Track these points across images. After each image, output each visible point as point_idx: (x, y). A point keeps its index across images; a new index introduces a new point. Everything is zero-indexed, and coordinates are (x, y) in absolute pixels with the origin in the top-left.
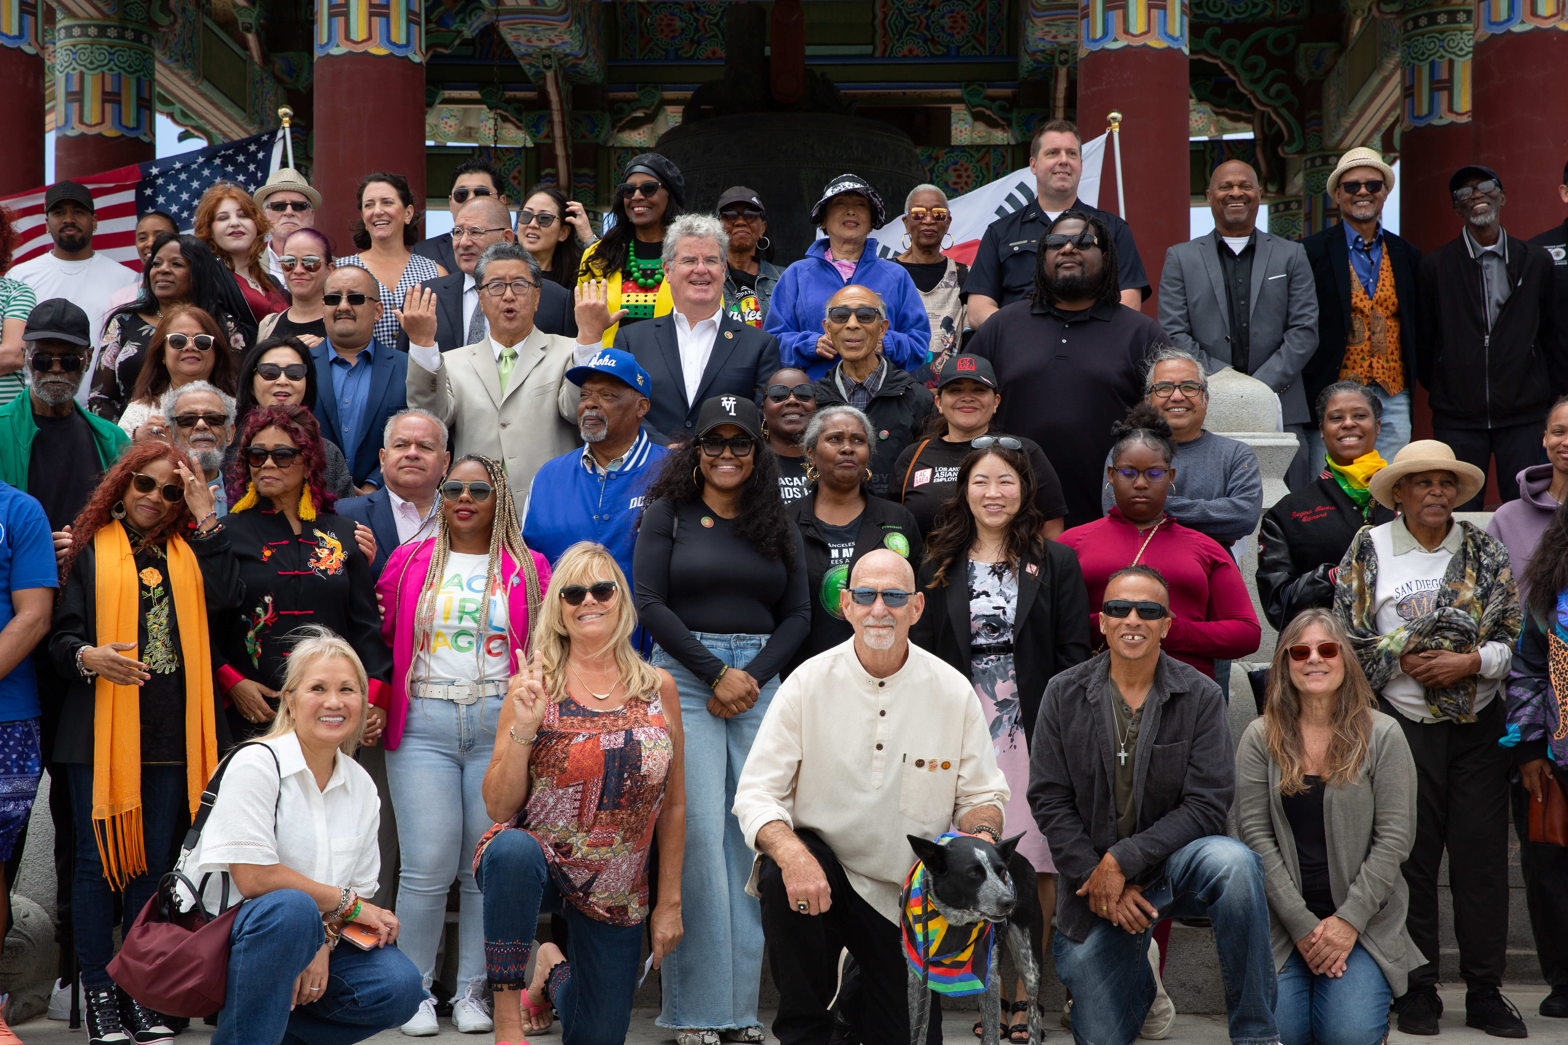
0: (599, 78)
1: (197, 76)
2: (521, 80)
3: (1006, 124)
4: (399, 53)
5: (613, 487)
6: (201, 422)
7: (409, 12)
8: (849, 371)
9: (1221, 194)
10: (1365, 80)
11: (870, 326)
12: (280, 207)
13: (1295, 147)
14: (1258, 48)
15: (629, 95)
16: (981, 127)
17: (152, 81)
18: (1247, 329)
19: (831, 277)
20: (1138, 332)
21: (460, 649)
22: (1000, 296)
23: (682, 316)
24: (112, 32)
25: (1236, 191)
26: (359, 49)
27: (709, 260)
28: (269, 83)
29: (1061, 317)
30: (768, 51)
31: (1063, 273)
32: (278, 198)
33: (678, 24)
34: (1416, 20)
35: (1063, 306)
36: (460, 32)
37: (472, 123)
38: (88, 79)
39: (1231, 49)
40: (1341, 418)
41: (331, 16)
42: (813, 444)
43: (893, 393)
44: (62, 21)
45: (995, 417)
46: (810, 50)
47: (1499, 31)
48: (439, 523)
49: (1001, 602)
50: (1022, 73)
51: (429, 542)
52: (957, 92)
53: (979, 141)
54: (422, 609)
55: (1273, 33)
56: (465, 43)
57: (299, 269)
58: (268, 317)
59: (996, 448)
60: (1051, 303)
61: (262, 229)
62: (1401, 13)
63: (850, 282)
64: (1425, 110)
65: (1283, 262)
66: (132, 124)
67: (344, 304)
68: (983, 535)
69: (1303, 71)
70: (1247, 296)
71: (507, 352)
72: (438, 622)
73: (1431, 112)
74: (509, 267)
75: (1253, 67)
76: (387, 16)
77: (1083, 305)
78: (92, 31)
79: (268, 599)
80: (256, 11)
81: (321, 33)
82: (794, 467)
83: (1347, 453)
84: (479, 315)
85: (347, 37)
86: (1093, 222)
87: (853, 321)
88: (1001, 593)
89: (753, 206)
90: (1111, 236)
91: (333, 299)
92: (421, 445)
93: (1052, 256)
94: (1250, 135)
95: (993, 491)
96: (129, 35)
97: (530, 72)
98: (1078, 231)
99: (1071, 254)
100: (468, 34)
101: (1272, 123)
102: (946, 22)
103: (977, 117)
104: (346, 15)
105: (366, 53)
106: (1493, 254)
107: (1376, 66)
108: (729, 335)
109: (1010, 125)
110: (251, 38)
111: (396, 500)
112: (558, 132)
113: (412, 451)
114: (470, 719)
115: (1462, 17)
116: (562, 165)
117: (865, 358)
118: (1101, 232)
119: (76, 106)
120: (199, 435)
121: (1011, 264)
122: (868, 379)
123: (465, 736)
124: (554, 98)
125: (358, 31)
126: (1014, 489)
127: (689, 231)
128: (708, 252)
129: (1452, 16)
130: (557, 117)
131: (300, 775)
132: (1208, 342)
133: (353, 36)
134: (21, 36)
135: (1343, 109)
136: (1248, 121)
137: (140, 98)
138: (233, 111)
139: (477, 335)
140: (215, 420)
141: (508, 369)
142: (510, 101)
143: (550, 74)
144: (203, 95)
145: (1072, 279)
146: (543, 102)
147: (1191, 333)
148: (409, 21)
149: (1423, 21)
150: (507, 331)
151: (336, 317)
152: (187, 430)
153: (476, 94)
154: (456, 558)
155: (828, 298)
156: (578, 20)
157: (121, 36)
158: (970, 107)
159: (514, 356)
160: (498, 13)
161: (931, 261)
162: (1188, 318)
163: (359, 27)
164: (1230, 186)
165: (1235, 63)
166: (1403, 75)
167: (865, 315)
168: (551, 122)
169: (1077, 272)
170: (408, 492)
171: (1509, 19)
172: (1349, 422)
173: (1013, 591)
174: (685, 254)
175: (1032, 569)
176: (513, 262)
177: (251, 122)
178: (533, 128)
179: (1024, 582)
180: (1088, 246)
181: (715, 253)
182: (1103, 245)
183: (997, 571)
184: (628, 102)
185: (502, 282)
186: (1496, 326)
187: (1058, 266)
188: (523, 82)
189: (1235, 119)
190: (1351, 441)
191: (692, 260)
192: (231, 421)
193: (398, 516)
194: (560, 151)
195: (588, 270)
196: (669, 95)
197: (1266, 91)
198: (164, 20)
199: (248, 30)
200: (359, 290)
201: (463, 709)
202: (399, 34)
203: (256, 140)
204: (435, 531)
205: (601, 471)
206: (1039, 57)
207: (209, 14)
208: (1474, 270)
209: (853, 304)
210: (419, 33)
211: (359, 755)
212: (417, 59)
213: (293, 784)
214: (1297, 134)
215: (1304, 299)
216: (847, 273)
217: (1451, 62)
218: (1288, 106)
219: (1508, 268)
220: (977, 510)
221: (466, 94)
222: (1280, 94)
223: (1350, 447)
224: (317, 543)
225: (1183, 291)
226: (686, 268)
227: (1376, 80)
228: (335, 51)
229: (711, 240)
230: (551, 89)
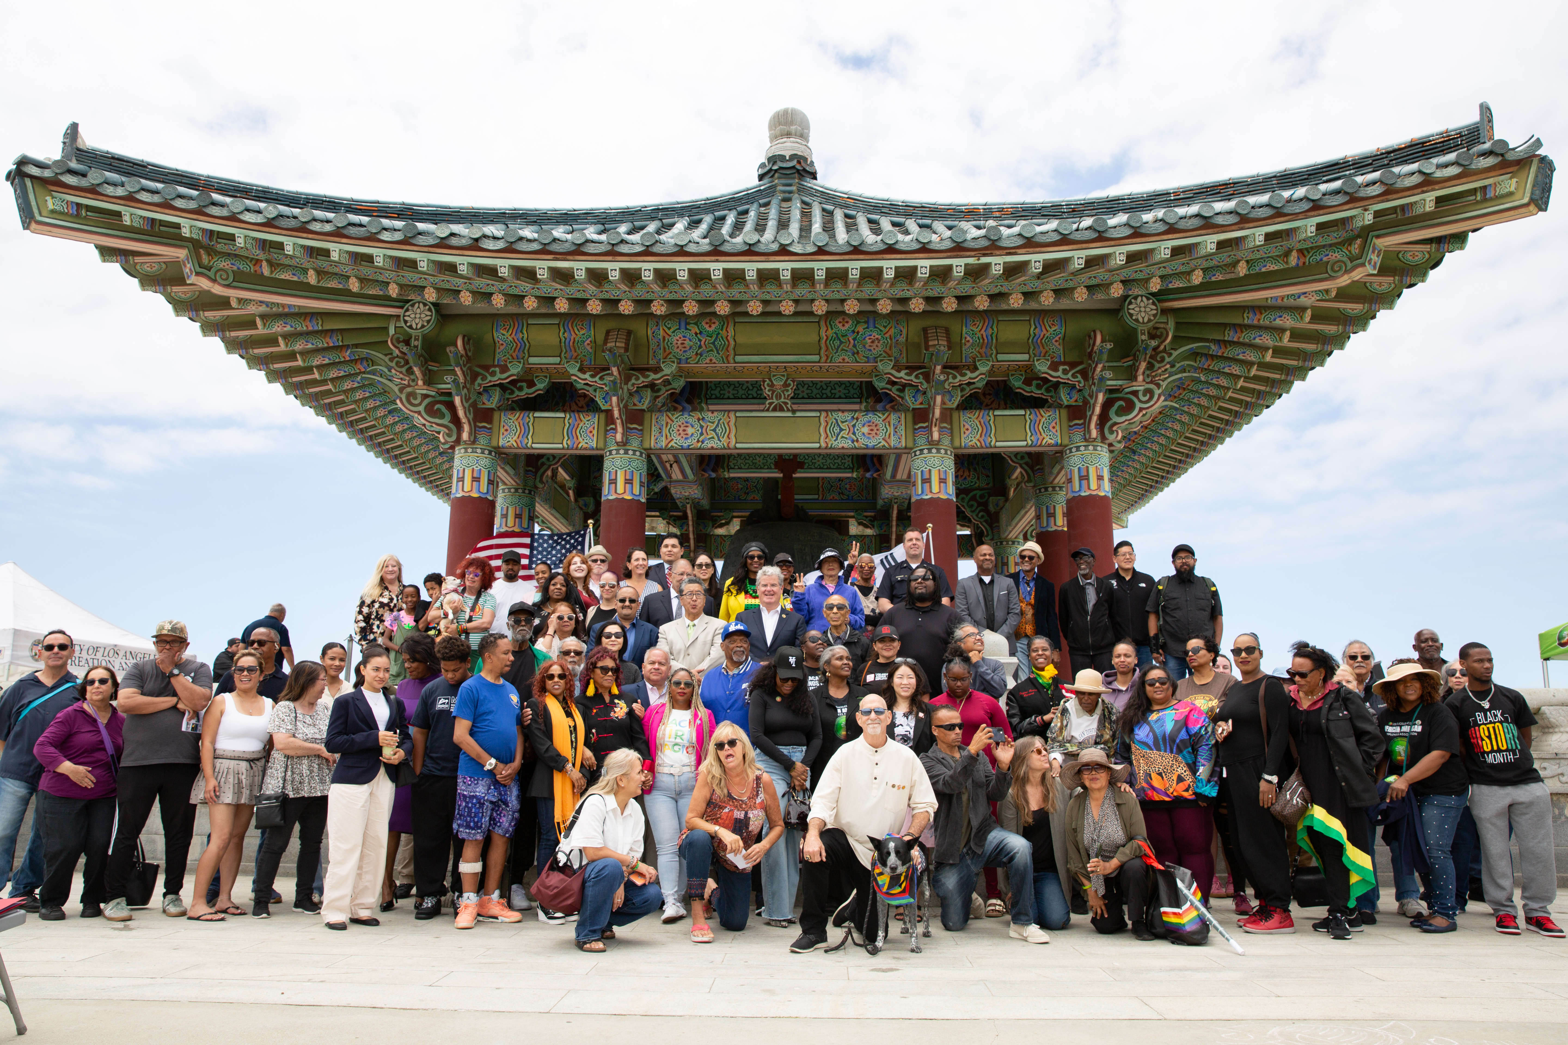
0: (707, 507)
1: (551, 507)
2: (676, 508)
3: (872, 527)
4: (636, 498)
5: (735, 680)
6: (572, 654)
7: (641, 482)
8: (834, 631)
9: (982, 558)
10: (1018, 512)
11: (842, 612)
12: (595, 561)
13: (989, 538)
14: (973, 498)
15: (719, 514)
16: (861, 528)
17: (534, 510)
18: (993, 614)
19: (825, 591)
20: (950, 615)
21: (675, 751)
22: (892, 599)
23: (764, 608)
24: (520, 491)
25: (988, 557)
26: (620, 497)
27: (773, 585)
28: (577, 509)
29: (918, 609)
30: (779, 497)
31: (918, 591)
32: (594, 558)
33: (740, 486)
34: (1040, 489)
35: (919, 605)
36: (653, 489)
37: (654, 525)
38: (510, 509)
39: (963, 499)
40: (1037, 651)
41: (610, 484)
42: (828, 662)
43: (852, 640)
44: (501, 487)
45: (899, 651)
46: (796, 497)
47: (1076, 495)
48: (667, 696)
49: (909, 729)
50: (879, 507)
51: (664, 705)
52: (852, 514)
53: (859, 533)
54: (659, 734)
55: (979, 493)
56: (656, 493)
57: (607, 587)
58: (592, 608)
59: (906, 664)
60: (914, 604)
61: (589, 571)
62: (1034, 486)
63: (833, 594)
64: (1045, 525)
65: (1006, 586)
66: (526, 526)
67: (627, 603)
68: (899, 700)
69: (991, 508)
70: (993, 600)
71: (691, 623)
72: (667, 739)
73: (1047, 525)
74: (695, 587)
75: (972, 506)
76: (632, 484)
77: (928, 604)
78: (513, 490)
79: (594, 731)
80: (574, 481)
81: (605, 491)
82: (814, 672)
83: (1039, 666)
84: (679, 608)
85: (616, 492)
86: (930, 570)
87: (835, 610)
88: (908, 725)
89: (789, 562)
90: (937, 576)
91: (623, 601)
92: (660, 663)
93: (913, 584)
94: (968, 532)
95: (905, 681)
96: (527, 491)
97: (680, 505)
98: (923, 574)
99: (921, 583)
100: (656, 490)
101: (978, 528)
102: (848, 486)
103: (860, 524)
104: (616, 483)
105: (623, 498)
106: (1090, 584)
107: (1023, 507)
108: (784, 616)
109: (873, 526)
110: (571, 492)
111: (649, 686)
112: (691, 529)
113: (656, 666)
114: (680, 782)
115: (1057, 489)
116: (692, 542)
117: (840, 625)
118: (933, 574)
119: (504, 520)
120: (572, 660)
121: (897, 585)
122: (842, 634)
123: (677, 789)
124: (690, 515)
125: (620, 489)
126: (913, 681)
127: (764, 574)
128: (772, 582)
129: (1054, 488)
130: (690, 523)
131: (614, 810)
132: (977, 619)
133: (618, 492)
134: (487, 493)
135: (1009, 523)
136: (968, 527)
137: (529, 516)
138: (563, 521)
139: (679, 615)
140: (578, 653)
141: (691, 631)
142: (671, 516)
143: (688, 506)
144: (552, 515)
145: (922, 593)
146: (685, 517)
147: (969, 615)
148: (641, 486)
149: (1043, 490)
150: (692, 613)
151: (623, 608)
152: (567, 657)
153: (658, 514)
154: (674, 711)
155: (825, 600)
156: (701, 485)
157: (524, 492)
158: (857, 520)
159: (694, 625)
160: (671, 482)
161: (867, 585)
162: (968, 609)
163: (620, 487)
164: (985, 555)
165: (965, 504)
166: (1036, 510)
167: (840, 607)
168: (688, 525)
169: (924, 591)
170: (654, 683)
171: (1080, 490)
172: (1040, 652)
173: (913, 724)
174: (763, 583)
175: (921, 715)
176: (696, 585)
177: (570, 525)
178: (680, 527)
179: (918, 719)
180: (928, 579)
181: (776, 582)
182: (934, 579)
183: (906, 715)
184: (719, 517)
185: (692, 593)
186: (1092, 613)
187: (916, 588)
188: (677, 508)
189: (963, 526)
190: (1041, 660)
191: (766, 585)
192: (584, 654)
193: (650, 693)
194: (691, 536)
195: (729, 590)
196: (735, 514)
197: (977, 516)
198: (540, 486)
199: (570, 489)
200: (634, 597)
201: (677, 778)
202: (636, 491)
203: (578, 533)
204: (665, 700)
205: (731, 673)
206: (886, 500)
207: (556, 483)
208: (1083, 589)
209: (835, 603)
210: (644, 490)
211: (636, 798)
212: (643, 500)
213: (611, 814)
214: (990, 533)
215: (1014, 601)
216: (831, 590)
217: (1054, 506)
218: (986, 521)
219: (1096, 589)
220: (896, 689)
221: (653, 513)
222: (982, 517)
223: (1041, 663)
224: (615, 705)
225: (966, 598)
226: (763, 589)
227: (1023, 512)
228: (610, 498)
229: (774, 577)
230: (689, 512)
